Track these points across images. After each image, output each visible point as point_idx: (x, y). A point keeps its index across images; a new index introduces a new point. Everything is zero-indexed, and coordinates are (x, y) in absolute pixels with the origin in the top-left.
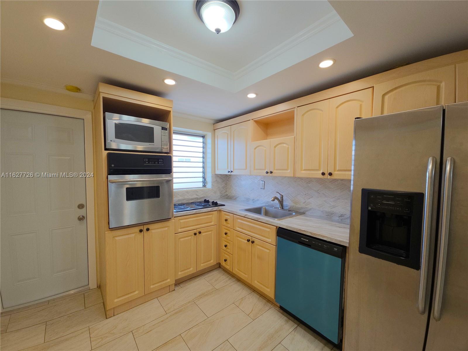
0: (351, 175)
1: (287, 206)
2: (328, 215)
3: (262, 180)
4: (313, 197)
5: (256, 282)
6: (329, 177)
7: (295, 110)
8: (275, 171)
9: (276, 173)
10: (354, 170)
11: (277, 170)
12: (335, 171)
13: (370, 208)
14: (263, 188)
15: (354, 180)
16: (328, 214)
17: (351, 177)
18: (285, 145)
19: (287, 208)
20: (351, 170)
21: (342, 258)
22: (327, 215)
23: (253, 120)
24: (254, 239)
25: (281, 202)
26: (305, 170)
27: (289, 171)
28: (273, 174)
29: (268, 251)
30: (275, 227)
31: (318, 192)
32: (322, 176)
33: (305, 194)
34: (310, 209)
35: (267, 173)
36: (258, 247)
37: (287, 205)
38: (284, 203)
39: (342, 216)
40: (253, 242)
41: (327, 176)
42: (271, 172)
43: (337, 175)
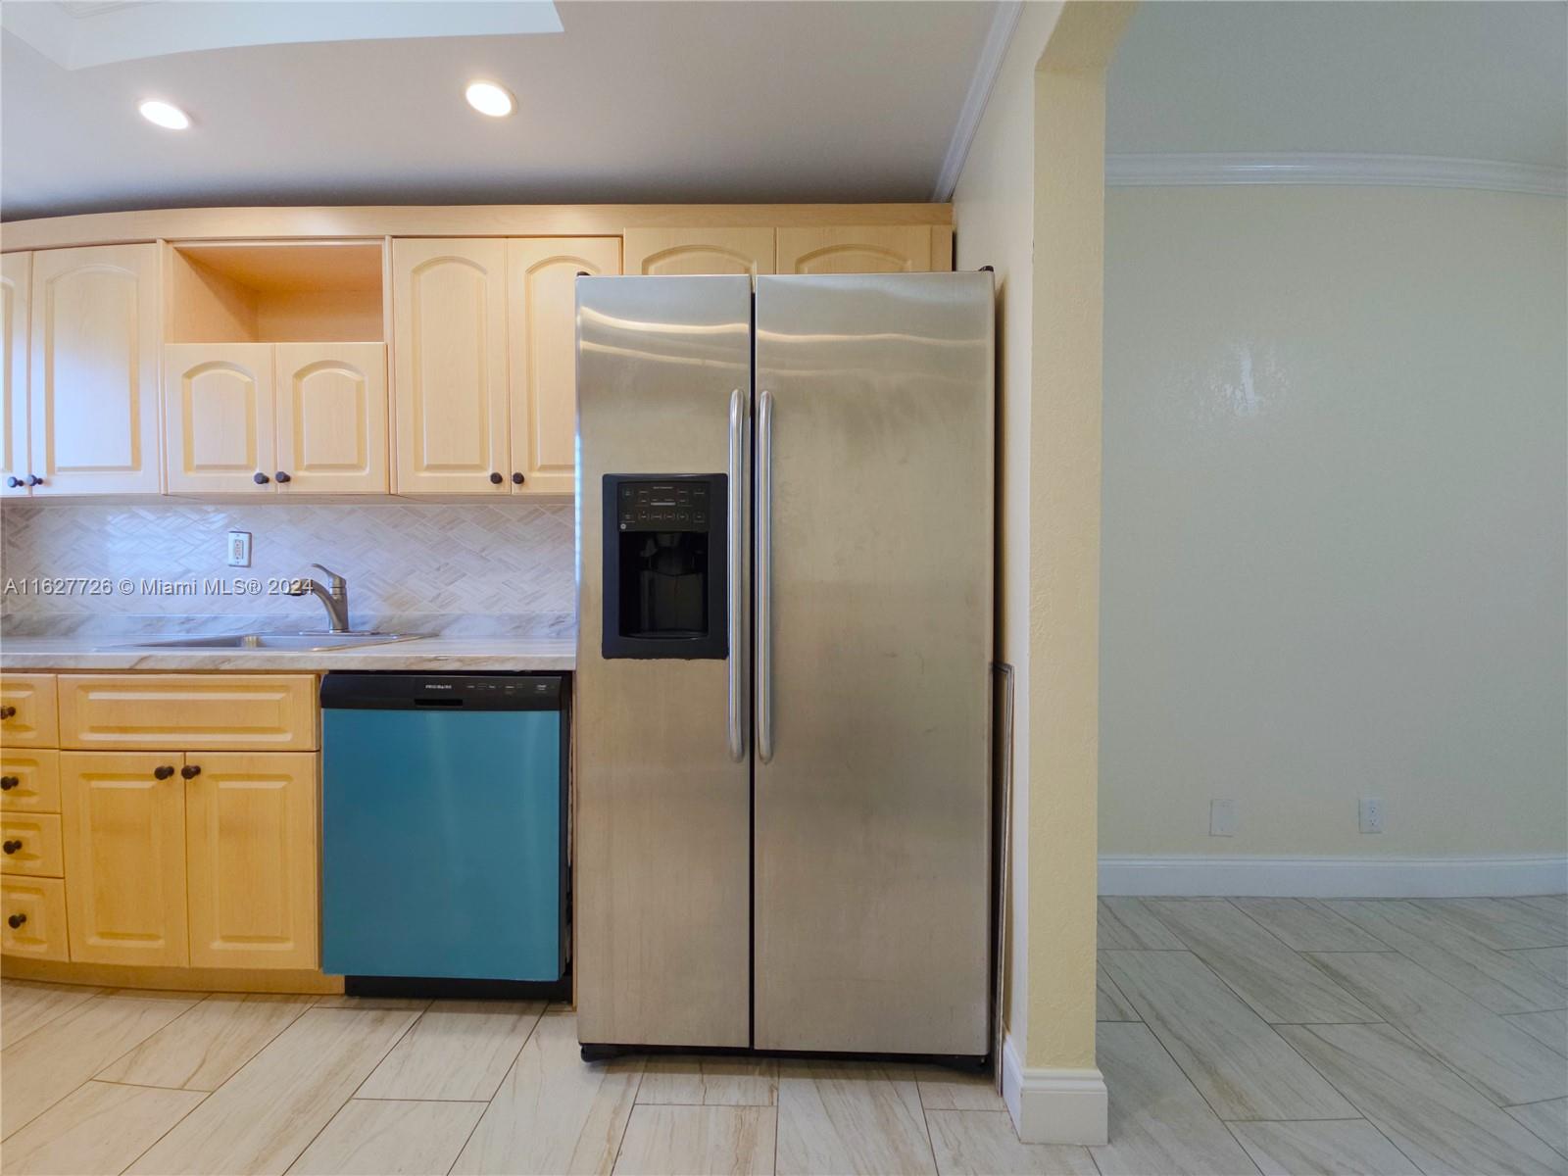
0: (574, 478)
1: (364, 623)
2: (518, 627)
3: (238, 527)
4: (464, 575)
5: (217, 945)
6: (515, 488)
7: (386, 246)
8: (301, 473)
9: (308, 481)
10: (583, 464)
11: (311, 467)
12: (531, 469)
13: (623, 527)
14: (244, 562)
15: (582, 495)
16: (517, 624)
17: (574, 488)
18: (343, 372)
19: (368, 628)
20: (572, 468)
21: (560, 710)
22: (514, 628)
23: (171, 246)
24: (193, 760)
25: (338, 605)
26: (430, 468)
27: (368, 469)
28: (292, 488)
29: (279, 785)
30: (312, 676)
31: (483, 554)
32: (491, 488)
33: (438, 569)
34: (458, 619)
35: (261, 483)
36: (223, 785)
37: (362, 616)
38: (350, 614)
39: (559, 620)
40: (191, 773)
41: (509, 487)
42: (285, 479)
43: (539, 483)
